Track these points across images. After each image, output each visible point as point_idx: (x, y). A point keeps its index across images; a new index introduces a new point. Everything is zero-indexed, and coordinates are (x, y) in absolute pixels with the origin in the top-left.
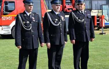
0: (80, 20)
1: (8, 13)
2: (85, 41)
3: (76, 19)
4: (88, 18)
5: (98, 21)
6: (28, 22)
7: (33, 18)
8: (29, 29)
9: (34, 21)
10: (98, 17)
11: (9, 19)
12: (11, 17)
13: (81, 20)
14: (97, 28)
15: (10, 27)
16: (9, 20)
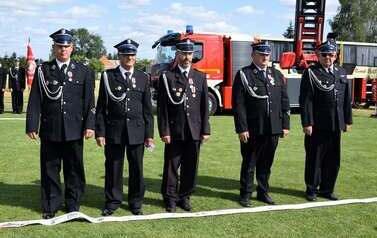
0: (325, 86)
2: (334, 129)
3: (318, 84)
4: (341, 82)
5: (369, 89)
10: (370, 81)
13: (328, 85)
14: (364, 104)
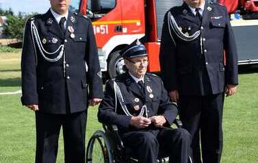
1: (99, 16)
6: (55, 40)
7: (71, 29)
8: (56, 60)
9: (73, 36)
11: (101, 31)
12: (107, 26)
15: (105, 52)
16: (102, 33)
